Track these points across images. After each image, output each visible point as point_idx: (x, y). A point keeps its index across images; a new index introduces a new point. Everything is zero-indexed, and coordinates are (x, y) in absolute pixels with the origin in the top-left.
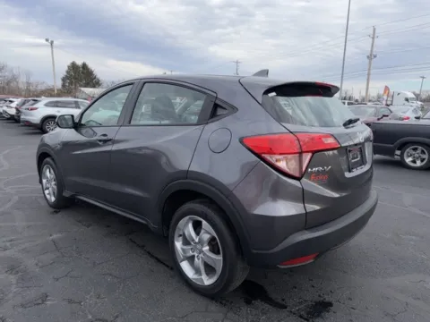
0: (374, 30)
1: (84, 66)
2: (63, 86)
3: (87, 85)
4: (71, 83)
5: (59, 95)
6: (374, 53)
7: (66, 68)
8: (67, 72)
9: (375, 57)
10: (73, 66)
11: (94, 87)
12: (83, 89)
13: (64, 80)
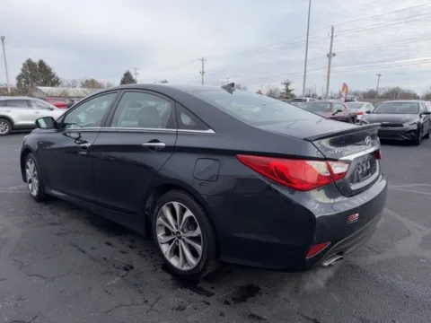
0: (333, 29)
1: (41, 63)
2: (19, 85)
3: (45, 84)
4: (27, 82)
5: (12, 94)
6: (333, 52)
7: (22, 66)
8: (23, 70)
9: (334, 55)
10: (29, 65)
11: (53, 85)
12: (39, 88)
13: (19, 78)
